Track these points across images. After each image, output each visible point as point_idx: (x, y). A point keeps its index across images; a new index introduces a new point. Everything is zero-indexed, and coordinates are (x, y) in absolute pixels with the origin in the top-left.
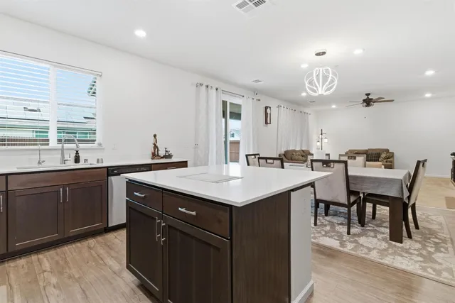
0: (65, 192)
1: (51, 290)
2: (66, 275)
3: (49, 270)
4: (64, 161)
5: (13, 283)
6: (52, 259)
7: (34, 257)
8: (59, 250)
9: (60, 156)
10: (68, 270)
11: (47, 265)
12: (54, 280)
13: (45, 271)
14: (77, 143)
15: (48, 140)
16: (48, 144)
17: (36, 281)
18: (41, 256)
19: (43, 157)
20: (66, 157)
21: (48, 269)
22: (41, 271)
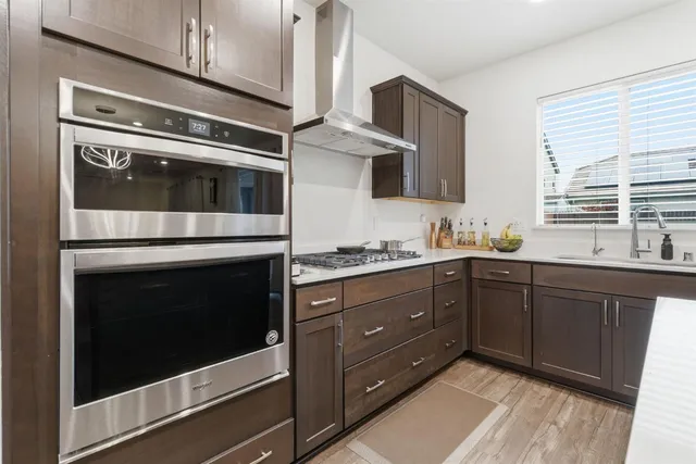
0: (611, 306)
1: (537, 455)
2: (572, 452)
3: (561, 426)
4: (636, 253)
5: (517, 409)
6: (582, 413)
7: (563, 395)
8: (601, 407)
9: (629, 242)
10: (581, 449)
11: (565, 417)
12: (552, 446)
13: (555, 423)
14: (661, 218)
15: (616, 215)
16: (616, 222)
17: (536, 427)
18: (571, 399)
19: (601, 243)
20: (642, 245)
21: (562, 424)
22: (551, 420)
